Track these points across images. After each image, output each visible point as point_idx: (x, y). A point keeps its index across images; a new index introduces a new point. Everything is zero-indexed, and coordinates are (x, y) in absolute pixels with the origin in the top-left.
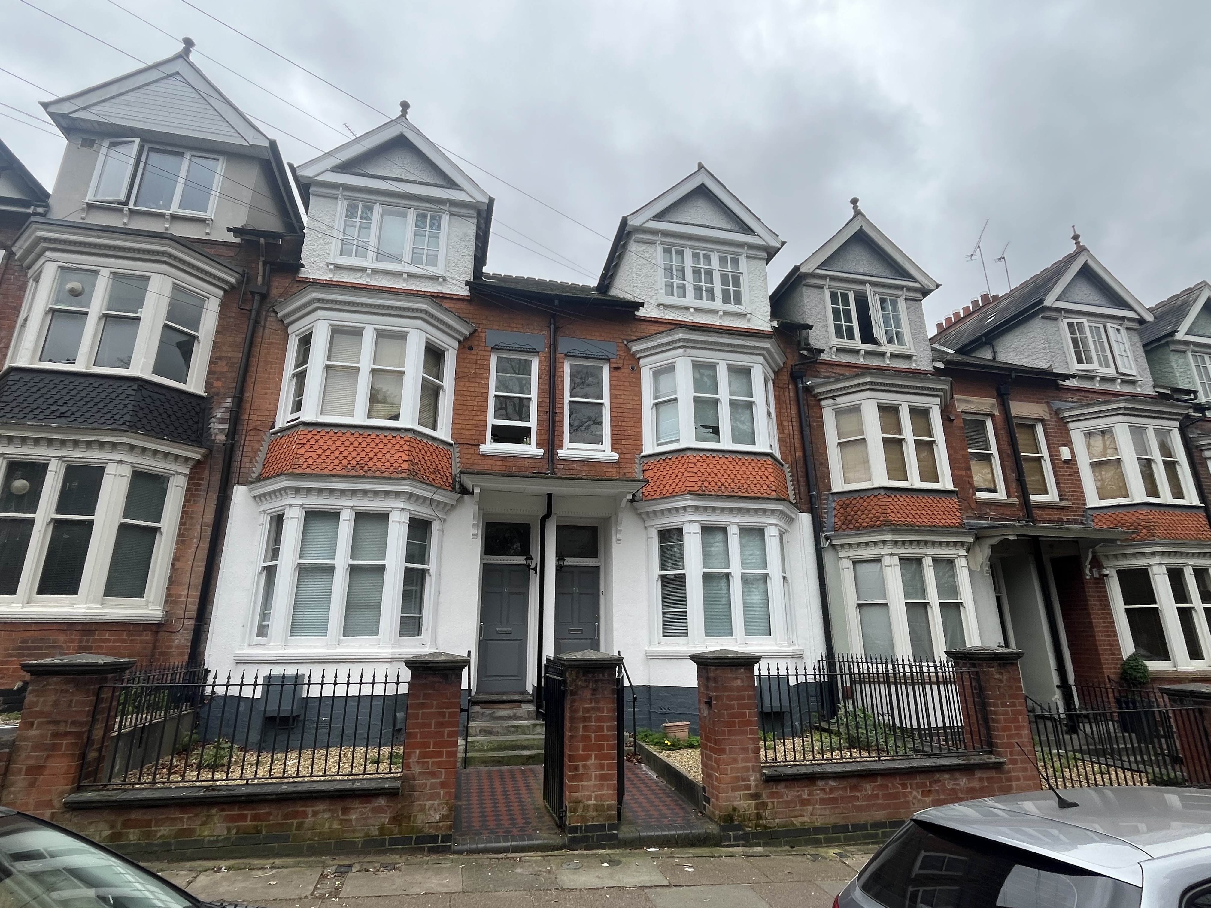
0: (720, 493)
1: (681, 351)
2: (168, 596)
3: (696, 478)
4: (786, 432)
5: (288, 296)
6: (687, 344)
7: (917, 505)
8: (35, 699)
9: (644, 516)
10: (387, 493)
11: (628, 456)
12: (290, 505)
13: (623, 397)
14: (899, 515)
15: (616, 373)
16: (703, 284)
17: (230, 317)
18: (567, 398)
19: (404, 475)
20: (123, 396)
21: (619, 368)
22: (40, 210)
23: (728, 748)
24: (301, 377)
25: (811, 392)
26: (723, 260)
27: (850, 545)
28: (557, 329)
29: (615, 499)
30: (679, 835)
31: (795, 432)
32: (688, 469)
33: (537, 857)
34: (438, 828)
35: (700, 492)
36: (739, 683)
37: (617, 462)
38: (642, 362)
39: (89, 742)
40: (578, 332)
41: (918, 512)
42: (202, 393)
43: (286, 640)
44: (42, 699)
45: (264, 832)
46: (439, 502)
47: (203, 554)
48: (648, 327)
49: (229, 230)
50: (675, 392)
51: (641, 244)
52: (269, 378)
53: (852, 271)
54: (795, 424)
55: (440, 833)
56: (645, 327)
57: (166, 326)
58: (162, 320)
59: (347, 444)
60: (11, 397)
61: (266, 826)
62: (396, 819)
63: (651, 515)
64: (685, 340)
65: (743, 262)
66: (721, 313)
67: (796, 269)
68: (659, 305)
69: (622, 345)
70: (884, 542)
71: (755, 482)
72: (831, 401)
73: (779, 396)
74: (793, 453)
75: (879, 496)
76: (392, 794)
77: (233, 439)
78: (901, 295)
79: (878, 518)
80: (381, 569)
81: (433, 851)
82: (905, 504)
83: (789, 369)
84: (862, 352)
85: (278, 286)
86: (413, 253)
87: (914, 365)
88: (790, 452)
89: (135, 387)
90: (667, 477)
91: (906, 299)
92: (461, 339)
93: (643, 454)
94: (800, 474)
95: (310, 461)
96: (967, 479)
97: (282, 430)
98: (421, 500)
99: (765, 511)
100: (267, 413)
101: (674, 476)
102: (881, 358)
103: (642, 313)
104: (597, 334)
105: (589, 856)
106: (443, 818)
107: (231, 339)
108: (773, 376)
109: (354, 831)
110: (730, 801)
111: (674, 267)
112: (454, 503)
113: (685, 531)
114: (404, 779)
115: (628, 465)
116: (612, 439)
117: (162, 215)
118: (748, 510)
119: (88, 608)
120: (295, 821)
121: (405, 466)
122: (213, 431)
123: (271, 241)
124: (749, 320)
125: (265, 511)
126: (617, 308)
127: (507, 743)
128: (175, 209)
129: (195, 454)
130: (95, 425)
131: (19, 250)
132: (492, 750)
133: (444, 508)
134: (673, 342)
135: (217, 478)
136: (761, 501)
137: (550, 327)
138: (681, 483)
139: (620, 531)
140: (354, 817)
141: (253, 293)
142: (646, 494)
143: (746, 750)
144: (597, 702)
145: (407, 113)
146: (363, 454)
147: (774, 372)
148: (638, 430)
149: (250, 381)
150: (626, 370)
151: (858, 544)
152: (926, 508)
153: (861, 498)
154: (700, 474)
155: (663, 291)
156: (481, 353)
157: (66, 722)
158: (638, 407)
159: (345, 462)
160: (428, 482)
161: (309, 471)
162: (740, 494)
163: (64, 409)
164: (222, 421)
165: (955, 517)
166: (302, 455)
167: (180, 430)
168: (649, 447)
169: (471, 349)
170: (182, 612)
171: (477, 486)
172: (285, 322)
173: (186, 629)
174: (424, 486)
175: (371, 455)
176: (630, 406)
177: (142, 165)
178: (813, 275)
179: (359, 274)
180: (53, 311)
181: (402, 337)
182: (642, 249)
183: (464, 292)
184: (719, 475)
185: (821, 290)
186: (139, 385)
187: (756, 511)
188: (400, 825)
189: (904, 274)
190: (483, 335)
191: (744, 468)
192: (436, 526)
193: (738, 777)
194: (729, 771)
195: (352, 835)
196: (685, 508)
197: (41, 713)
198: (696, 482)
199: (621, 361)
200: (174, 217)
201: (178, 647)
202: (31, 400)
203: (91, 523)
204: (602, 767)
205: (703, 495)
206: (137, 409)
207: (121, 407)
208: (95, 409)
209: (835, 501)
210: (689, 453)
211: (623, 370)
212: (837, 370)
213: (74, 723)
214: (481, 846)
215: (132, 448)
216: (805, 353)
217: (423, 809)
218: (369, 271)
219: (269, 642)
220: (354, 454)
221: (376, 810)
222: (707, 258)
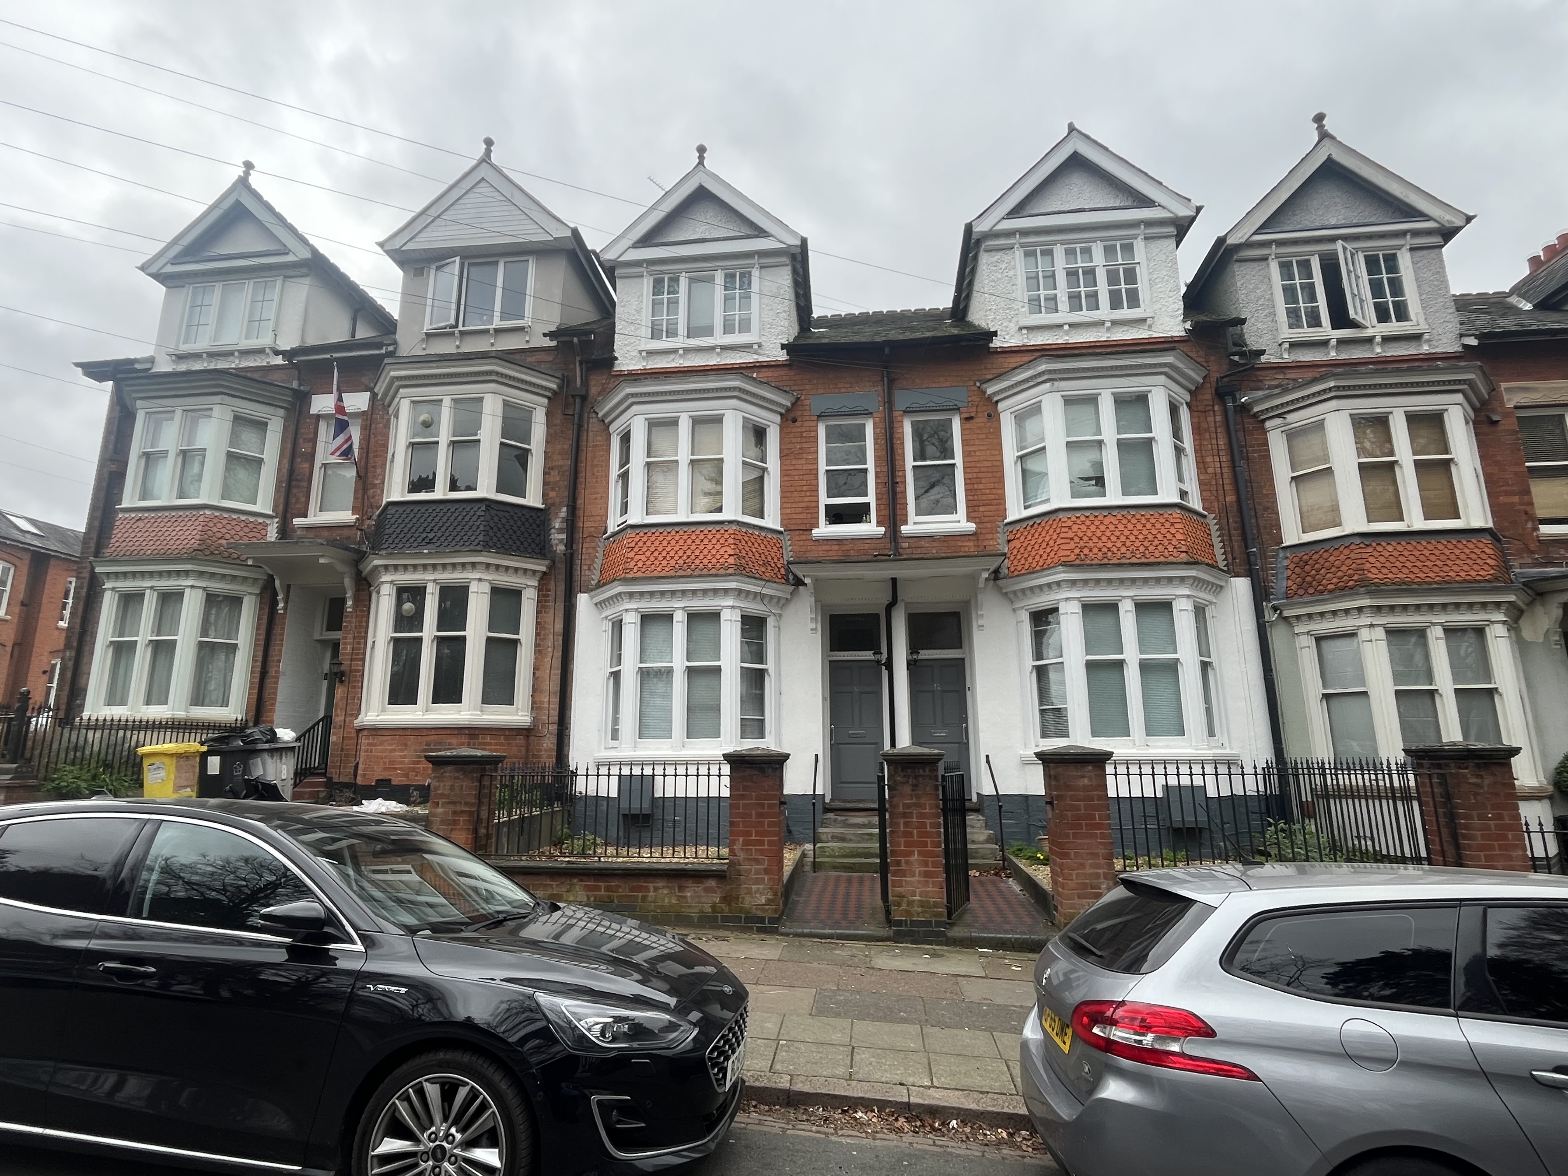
0: (1105, 561)
1: (1048, 385)
2: (533, 703)
3: (1072, 545)
4: (1210, 470)
5: (606, 392)
6: (1053, 377)
7: (1417, 553)
8: (437, 784)
9: (1011, 596)
10: (715, 591)
11: (989, 525)
12: (627, 610)
13: (977, 454)
14: (1384, 571)
15: (967, 426)
16: (1082, 289)
17: (556, 425)
18: (910, 462)
19: (731, 571)
20: (475, 518)
21: (971, 418)
22: (391, 348)
23: (1072, 852)
24: (624, 477)
25: (1249, 411)
26: (1109, 251)
27: (1310, 616)
28: (891, 382)
29: (973, 578)
30: (1016, 939)
31: (1225, 470)
32: (1062, 535)
33: (860, 945)
34: (763, 910)
35: (1078, 562)
36: (1086, 781)
37: (975, 534)
38: (1001, 406)
39: (479, 820)
40: (917, 381)
41: (1418, 564)
42: (543, 506)
43: (635, 742)
44: (442, 784)
45: (616, 901)
46: (771, 597)
47: (557, 663)
48: (1008, 360)
49: (545, 335)
50: (1043, 440)
51: (993, 253)
52: (597, 482)
53: (1317, 224)
54: (1224, 459)
55: (767, 915)
56: (1003, 360)
57: (502, 444)
58: (498, 439)
59: (673, 543)
60: (391, 530)
61: (617, 897)
62: (725, 899)
63: (1020, 594)
64: (1050, 372)
65: (1139, 246)
66: (1108, 324)
67: (1220, 241)
68: (1021, 329)
69: (975, 388)
70: (1360, 610)
71: (1156, 542)
72: (1278, 421)
73: (1199, 423)
74: (1221, 498)
75: (1352, 547)
76: (719, 876)
77: (572, 548)
78: (1403, 246)
79: (1350, 576)
80: (717, 670)
81: (761, 930)
82: (1396, 554)
83: (1214, 385)
84: (1333, 342)
85: (596, 383)
86: (725, 321)
87: (1425, 348)
88: (1217, 497)
89: (484, 508)
90: (1036, 546)
91: (1411, 249)
92: (783, 411)
93: (1006, 521)
94: (1232, 525)
95: (640, 564)
96: (1522, 507)
97: (614, 535)
98: (751, 596)
99: (1170, 579)
100: (599, 518)
101: (1044, 545)
102: (1367, 346)
103: (996, 343)
104: (942, 379)
105: (913, 949)
106: (769, 902)
107: (559, 447)
108: (1188, 398)
109: (690, 907)
110: (1075, 908)
111: (1040, 274)
112: (789, 597)
113: (1061, 611)
114: (731, 864)
115: (989, 536)
116: (967, 507)
117: (486, 331)
118: (1146, 580)
119: (471, 715)
120: (640, 895)
121: (731, 560)
122: (554, 542)
123: (584, 338)
124: (1150, 326)
125: (606, 617)
126: (963, 344)
127: (860, 850)
128: (497, 323)
129: (541, 567)
130: (457, 548)
131: (380, 389)
132: (844, 856)
133: (778, 602)
134: (1036, 376)
135: (562, 587)
136: (1161, 567)
137: (883, 380)
138: (1053, 553)
139: (982, 615)
140: (689, 894)
141: (573, 396)
142: (1012, 569)
143: (1095, 855)
144: (918, 797)
145: (704, 158)
146: (689, 552)
147: (1190, 391)
148: (999, 492)
149: (581, 487)
150: (981, 420)
151: (1322, 614)
152: (1433, 558)
153: (1326, 551)
154: (1077, 539)
155: (1026, 309)
156: (806, 424)
157: (460, 803)
158: (998, 463)
159: (673, 562)
160: (757, 576)
161: (639, 574)
162: (1134, 560)
163: (431, 535)
164: (560, 531)
165: (1486, 567)
166: (632, 559)
167: (526, 545)
168: (1015, 511)
169: (794, 421)
170: (546, 718)
171: (808, 576)
172: (606, 421)
173: (551, 734)
174: (754, 581)
175: (697, 552)
176: (988, 464)
177: (465, 280)
178: (1248, 245)
179: (672, 356)
180: (413, 444)
181: (718, 420)
182: (995, 259)
183: (782, 356)
184: (1104, 539)
185: (1264, 264)
186: (487, 506)
187: (1158, 580)
188: (730, 905)
189: (1410, 212)
190: (807, 402)
191: (1139, 526)
192: (771, 622)
193: (1086, 883)
194: (1074, 878)
195: (688, 910)
196: (1058, 583)
197: (442, 795)
198: (1072, 550)
199: (974, 409)
200: (497, 331)
201: (546, 750)
202: (406, 530)
203: (464, 638)
204: (926, 864)
205: (1079, 565)
206: (488, 528)
207: (474, 528)
208: (454, 534)
209: (1287, 558)
210: (1061, 515)
211: (975, 420)
212: (1291, 374)
213: (466, 803)
214: (806, 931)
215: (488, 565)
216: (1236, 358)
217: (749, 892)
218: (681, 352)
219: (621, 744)
220: (681, 553)
221: (707, 890)
222: (1087, 251)
